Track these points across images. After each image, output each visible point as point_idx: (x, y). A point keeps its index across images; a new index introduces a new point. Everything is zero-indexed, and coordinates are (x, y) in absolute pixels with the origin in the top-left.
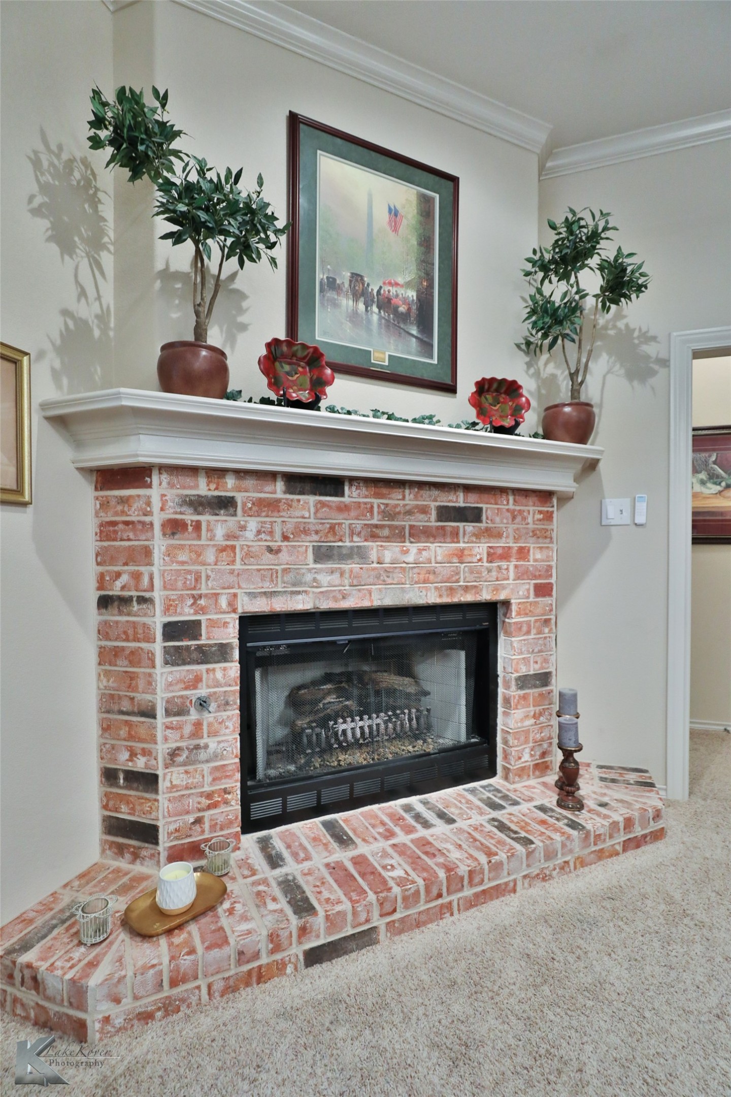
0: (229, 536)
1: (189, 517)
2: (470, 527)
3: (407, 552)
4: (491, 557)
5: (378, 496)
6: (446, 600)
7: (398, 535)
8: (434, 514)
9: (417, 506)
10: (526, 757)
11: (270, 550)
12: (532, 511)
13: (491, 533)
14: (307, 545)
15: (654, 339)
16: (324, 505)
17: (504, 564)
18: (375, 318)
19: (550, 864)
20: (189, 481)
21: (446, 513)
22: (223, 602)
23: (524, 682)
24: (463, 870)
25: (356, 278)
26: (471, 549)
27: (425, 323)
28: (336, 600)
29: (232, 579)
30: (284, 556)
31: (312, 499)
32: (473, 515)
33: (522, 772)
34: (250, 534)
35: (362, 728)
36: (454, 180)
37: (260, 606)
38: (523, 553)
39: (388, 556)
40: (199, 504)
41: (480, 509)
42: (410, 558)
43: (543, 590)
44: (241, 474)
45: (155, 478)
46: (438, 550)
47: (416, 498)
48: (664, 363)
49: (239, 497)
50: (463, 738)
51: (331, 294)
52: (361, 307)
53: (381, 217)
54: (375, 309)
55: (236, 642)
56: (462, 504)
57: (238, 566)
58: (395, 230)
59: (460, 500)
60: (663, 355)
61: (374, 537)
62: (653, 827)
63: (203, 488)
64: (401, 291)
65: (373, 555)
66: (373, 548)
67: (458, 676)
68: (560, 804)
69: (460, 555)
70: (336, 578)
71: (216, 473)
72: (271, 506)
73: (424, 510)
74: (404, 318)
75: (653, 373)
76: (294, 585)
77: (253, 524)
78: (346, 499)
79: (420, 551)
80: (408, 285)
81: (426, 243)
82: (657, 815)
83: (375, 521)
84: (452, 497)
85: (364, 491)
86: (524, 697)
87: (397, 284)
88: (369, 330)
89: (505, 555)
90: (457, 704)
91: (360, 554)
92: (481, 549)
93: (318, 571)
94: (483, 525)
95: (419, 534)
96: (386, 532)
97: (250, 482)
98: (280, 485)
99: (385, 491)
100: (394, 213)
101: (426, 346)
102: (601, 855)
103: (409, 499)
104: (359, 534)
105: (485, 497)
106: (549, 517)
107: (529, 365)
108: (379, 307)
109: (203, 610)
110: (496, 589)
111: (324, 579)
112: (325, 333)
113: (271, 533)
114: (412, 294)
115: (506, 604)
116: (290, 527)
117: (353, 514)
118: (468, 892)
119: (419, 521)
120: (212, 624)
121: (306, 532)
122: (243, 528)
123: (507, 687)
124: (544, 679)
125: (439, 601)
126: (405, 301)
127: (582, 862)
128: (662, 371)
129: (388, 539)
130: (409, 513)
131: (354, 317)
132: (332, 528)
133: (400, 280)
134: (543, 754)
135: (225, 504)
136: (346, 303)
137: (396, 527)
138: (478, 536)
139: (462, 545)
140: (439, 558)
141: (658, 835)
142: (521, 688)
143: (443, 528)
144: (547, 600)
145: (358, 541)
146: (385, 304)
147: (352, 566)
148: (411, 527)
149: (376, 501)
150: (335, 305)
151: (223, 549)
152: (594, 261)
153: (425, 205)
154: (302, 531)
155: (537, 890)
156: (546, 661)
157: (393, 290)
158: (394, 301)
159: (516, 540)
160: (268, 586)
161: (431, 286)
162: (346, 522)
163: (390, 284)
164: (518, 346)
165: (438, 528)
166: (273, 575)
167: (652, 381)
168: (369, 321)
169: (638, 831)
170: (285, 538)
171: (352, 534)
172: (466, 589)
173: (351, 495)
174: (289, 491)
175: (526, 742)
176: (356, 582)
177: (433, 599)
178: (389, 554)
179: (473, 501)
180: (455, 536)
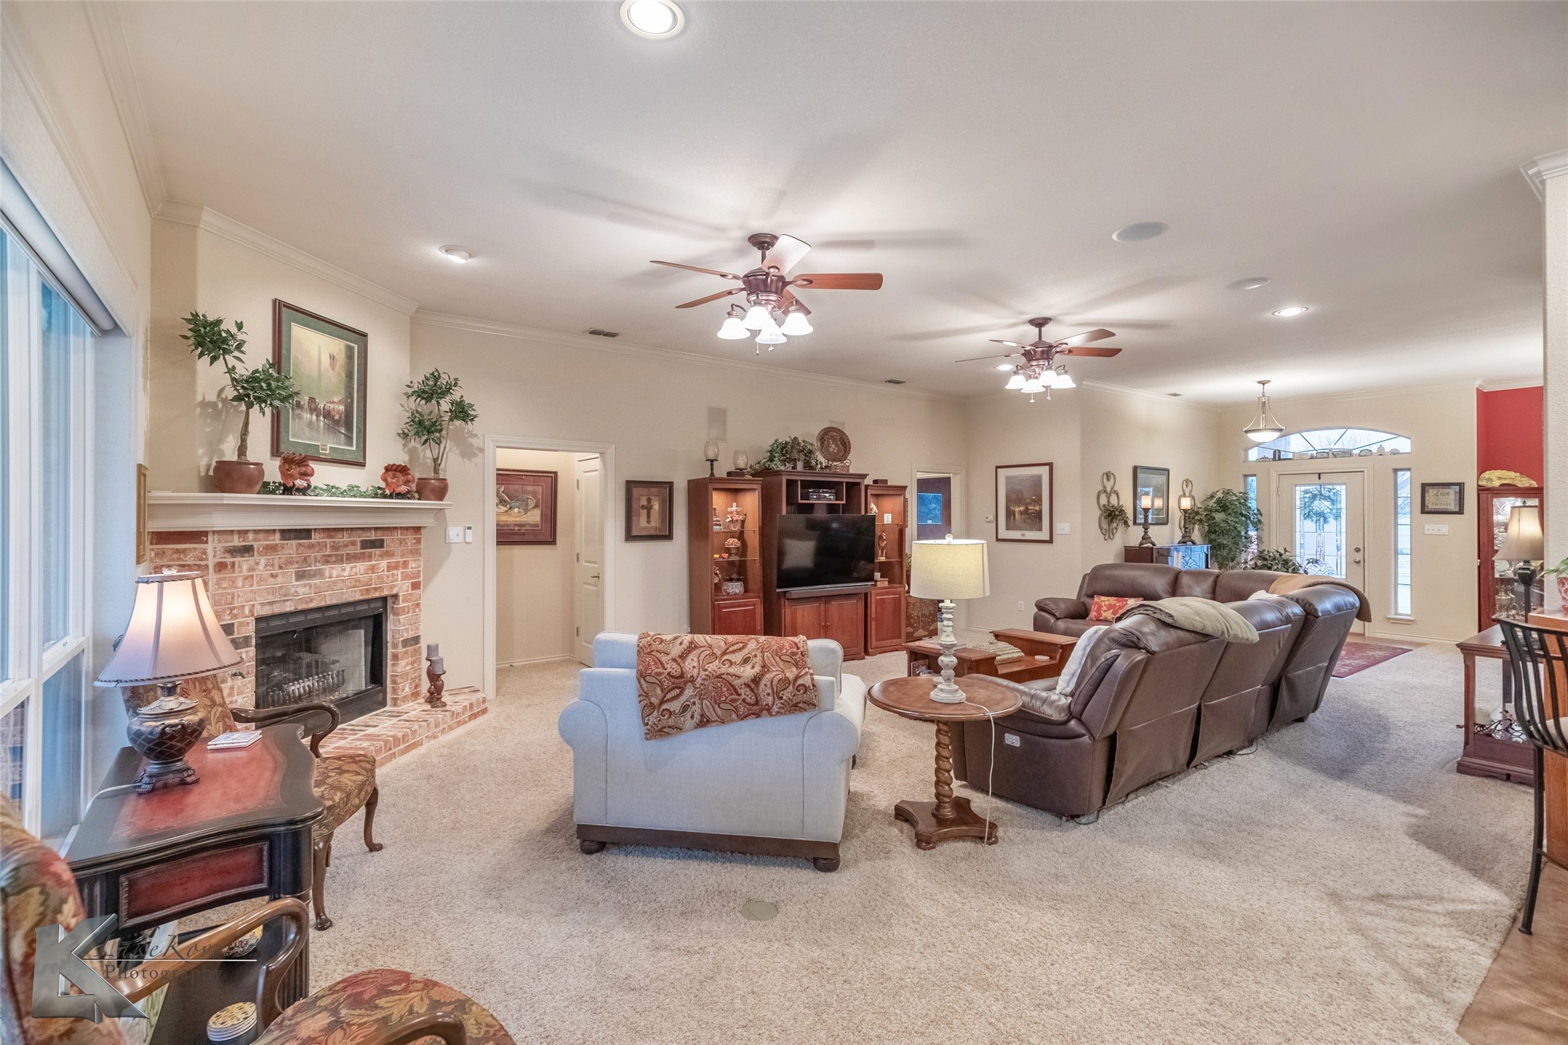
0: (251, 569)
1: (229, 560)
2: (378, 551)
3: (344, 570)
4: (389, 568)
5: (329, 537)
6: (365, 597)
7: (340, 560)
8: (359, 544)
9: (350, 542)
10: (407, 689)
11: (272, 576)
12: (410, 538)
13: (389, 554)
14: (292, 570)
15: (476, 435)
16: (300, 545)
17: (395, 572)
18: (322, 424)
19: (437, 730)
20: (229, 538)
21: (367, 544)
22: (247, 611)
23: (406, 643)
24: (400, 735)
25: (312, 400)
26: (378, 564)
27: (349, 427)
28: (307, 603)
29: (251, 595)
30: (280, 579)
31: (294, 542)
32: (378, 544)
33: (405, 699)
34: (261, 567)
35: (304, 687)
36: (364, 335)
37: (266, 611)
38: (405, 564)
39: (335, 573)
40: (234, 551)
41: (383, 540)
42: (346, 573)
43: (416, 586)
44: (256, 532)
45: (210, 538)
46: (361, 567)
47: (350, 537)
48: (482, 450)
49: (256, 545)
50: (363, 688)
51: (298, 411)
52: (314, 417)
53: (326, 361)
54: (322, 418)
55: (254, 634)
56: (374, 538)
57: (255, 587)
58: (333, 369)
59: (372, 536)
60: (481, 446)
61: (327, 562)
62: (483, 707)
63: (236, 542)
64: (336, 407)
65: (327, 573)
66: (327, 569)
67: (359, 646)
68: (432, 707)
69: (373, 569)
70: (306, 590)
71: (243, 533)
72: (272, 549)
73: (354, 543)
74: (337, 423)
75: (476, 455)
76: (285, 596)
77: (263, 561)
78: (313, 541)
79: (352, 568)
80: (340, 402)
81: (350, 375)
82: (484, 700)
83: (327, 553)
84: (368, 534)
85: (322, 535)
86: (406, 652)
87: (334, 402)
88: (318, 431)
89: (396, 568)
90: (358, 665)
91: (319, 573)
92: (383, 564)
93: (298, 586)
94: (384, 549)
95: (351, 558)
96: (333, 559)
97: (261, 535)
98: (278, 535)
99: (333, 534)
100: (332, 358)
101: (349, 439)
102: (459, 724)
103: (346, 538)
104: (319, 562)
105: (386, 532)
106: (419, 541)
107: (405, 446)
108: (324, 417)
109: (235, 617)
110: (392, 587)
111: (301, 590)
112: (294, 436)
113: (273, 565)
114: (342, 408)
115: (395, 596)
116: (283, 560)
117: (316, 549)
118: (402, 747)
119: (351, 550)
120: (241, 624)
121: (291, 563)
122: (257, 564)
123: (395, 646)
124: (416, 640)
125: (361, 598)
126: (338, 412)
127: (451, 728)
128: (480, 455)
129: (334, 563)
130: (346, 546)
131: (310, 424)
132: (305, 559)
133: (336, 400)
134: (416, 687)
135: (248, 550)
136: (306, 416)
137: (339, 555)
138: (382, 556)
139: (373, 562)
140: (362, 572)
141: (484, 711)
142: (404, 647)
143: (364, 553)
144: (418, 591)
145: (319, 566)
146: (327, 415)
147: (316, 581)
148: (347, 554)
149: (328, 540)
150: (300, 417)
151: (246, 578)
152: (448, 398)
153: (349, 350)
154: (289, 562)
155: (433, 742)
156: (417, 629)
157: (332, 406)
158: (332, 413)
159: (402, 557)
160: (271, 599)
161: (352, 402)
162: (312, 554)
163: (330, 402)
164: (399, 434)
165: (361, 553)
166: (273, 591)
167: (475, 460)
168: (318, 426)
169: (476, 710)
170: (281, 568)
171: (316, 561)
172: (376, 589)
173: (316, 538)
174: (283, 538)
175: (407, 680)
176: (318, 591)
177: (358, 597)
178: (335, 572)
179: (379, 536)
180: (370, 557)
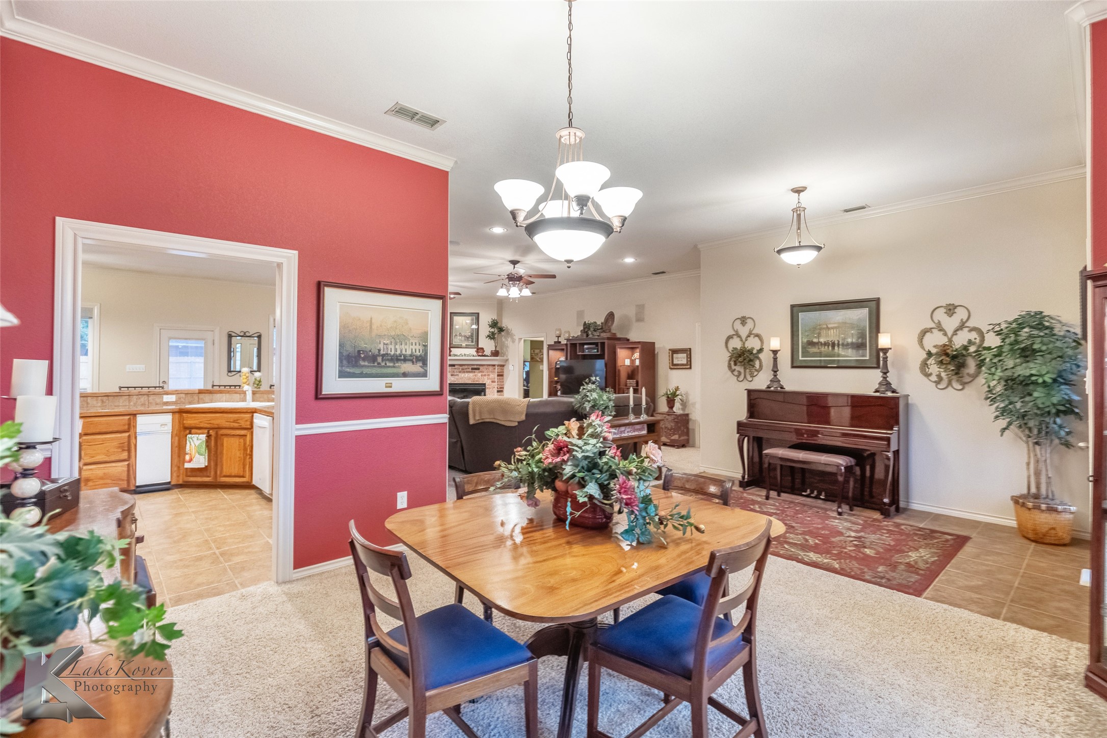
2: (477, 371)
3: (465, 375)
4: (482, 376)
6: (475, 383)
7: (464, 372)
12: (491, 368)
13: (481, 372)
17: (484, 377)
18: (463, 339)
21: (472, 369)
25: (460, 333)
27: (472, 338)
32: (479, 369)
36: (478, 313)
38: (488, 375)
46: (471, 375)
51: (456, 337)
52: (461, 338)
53: (464, 323)
54: (463, 337)
59: (475, 367)
66: (460, 374)
69: (476, 375)
79: (468, 375)
85: (458, 366)
88: (462, 341)
89: (485, 375)
91: (458, 375)
92: (480, 374)
95: (467, 372)
101: (472, 342)
103: (466, 367)
104: (458, 372)
105: (481, 366)
112: (455, 343)
114: (469, 334)
117: (457, 369)
119: (468, 370)
129: (462, 373)
130: (466, 370)
133: (467, 332)
136: (458, 338)
138: (479, 372)
147: (457, 377)
149: (460, 367)
157: (466, 334)
158: (466, 336)
159: (487, 373)
161: (474, 331)
162: (455, 371)
165: (472, 372)
172: (478, 381)
173: (456, 367)
176: (457, 379)
177: (470, 382)
178: (462, 375)
179: (478, 367)
180: (474, 372)
